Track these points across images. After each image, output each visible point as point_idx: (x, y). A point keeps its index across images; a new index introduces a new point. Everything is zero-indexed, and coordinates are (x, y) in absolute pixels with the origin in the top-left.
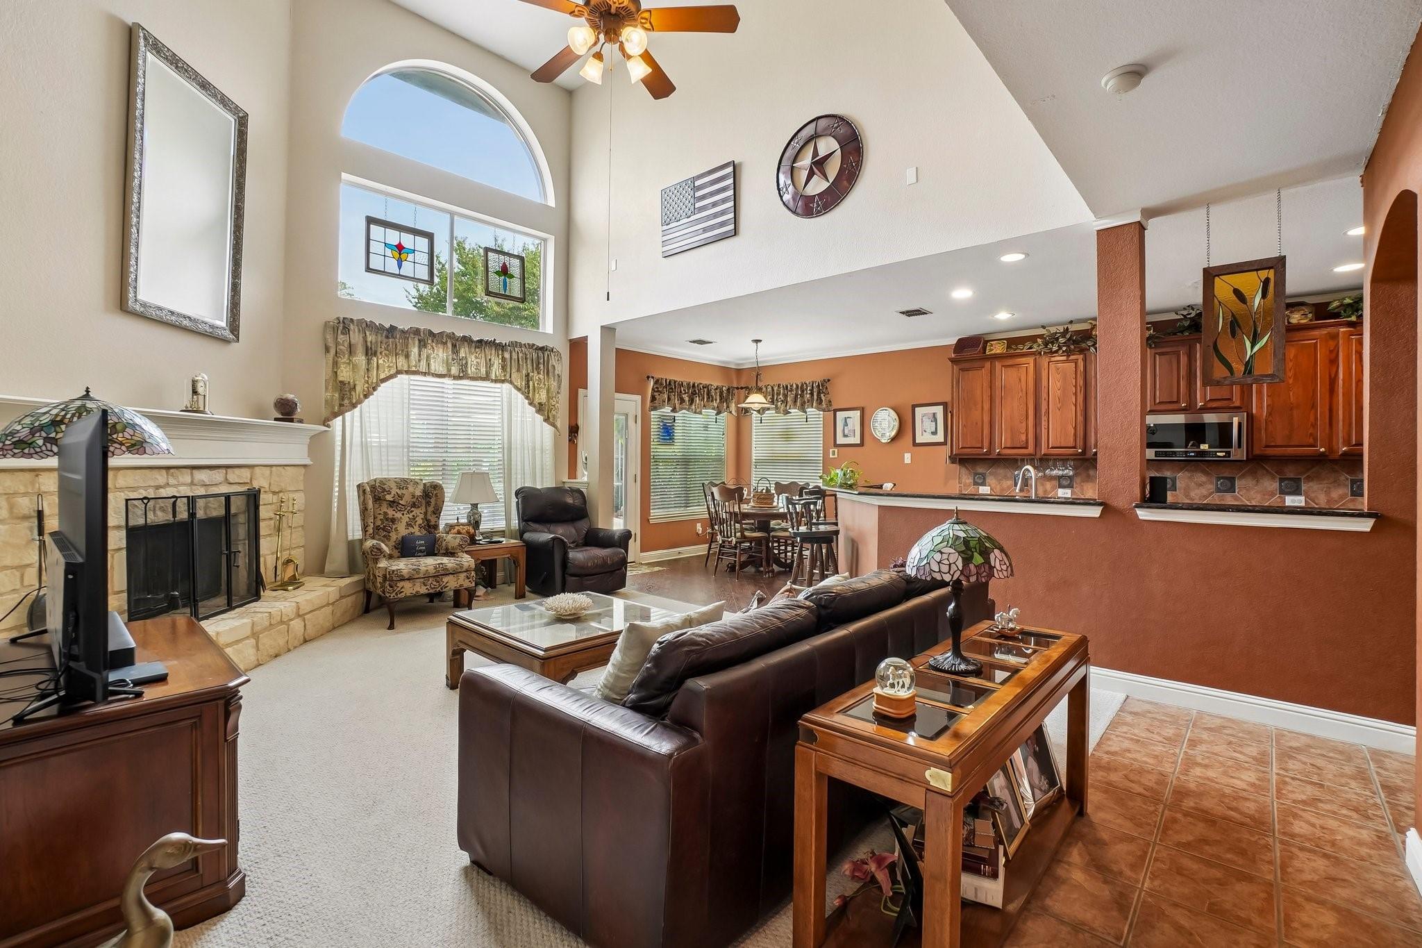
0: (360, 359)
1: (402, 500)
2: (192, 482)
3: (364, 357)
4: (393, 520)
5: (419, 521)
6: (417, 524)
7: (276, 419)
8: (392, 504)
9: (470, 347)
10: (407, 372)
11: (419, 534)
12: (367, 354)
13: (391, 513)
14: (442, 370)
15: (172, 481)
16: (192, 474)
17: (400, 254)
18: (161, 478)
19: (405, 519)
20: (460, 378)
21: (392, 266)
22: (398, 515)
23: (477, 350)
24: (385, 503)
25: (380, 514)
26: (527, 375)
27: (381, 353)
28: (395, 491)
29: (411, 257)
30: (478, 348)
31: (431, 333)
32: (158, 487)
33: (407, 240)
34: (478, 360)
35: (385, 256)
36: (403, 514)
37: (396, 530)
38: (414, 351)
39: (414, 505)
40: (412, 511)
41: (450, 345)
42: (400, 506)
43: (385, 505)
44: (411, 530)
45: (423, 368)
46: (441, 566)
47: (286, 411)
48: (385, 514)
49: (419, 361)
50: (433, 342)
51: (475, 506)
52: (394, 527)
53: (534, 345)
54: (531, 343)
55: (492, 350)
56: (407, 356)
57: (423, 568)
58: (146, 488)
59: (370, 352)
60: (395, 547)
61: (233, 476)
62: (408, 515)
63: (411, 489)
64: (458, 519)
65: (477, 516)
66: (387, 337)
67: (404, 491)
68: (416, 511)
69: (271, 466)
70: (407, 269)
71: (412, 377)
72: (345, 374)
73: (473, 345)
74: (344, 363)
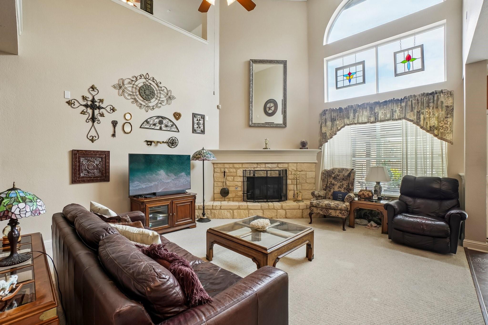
0: (329, 123)
1: (338, 177)
2: (265, 167)
3: (330, 123)
4: (333, 185)
5: (345, 186)
6: (343, 187)
7: (300, 148)
8: (334, 178)
9: (380, 106)
10: (348, 125)
11: (343, 192)
12: (331, 121)
13: (333, 181)
14: (366, 120)
15: (258, 166)
16: (265, 165)
17: (350, 77)
18: (255, 166)
19: (339, 185)
20: (375, 122)
21: (347, 83)
22: (336, 183)
23: (384, 106)
24: (332, 177)
25: (329, 181)
26: (418, 112)
27: (338, 119)
28: (337, 173)
29: (355, 76)
30: (385, 105)
31: (358, 106)
32: (254, 168)
33: (353, 70)
34: (385, 111)
35: (343, 80)
36: (338, 183)
37: (334, 188)
38: (352, 115)
39: (343, 179)
40: (342, 182)
41: (368, 108)
42: (337, 179)
43: (332, 178)
44: (340, 189)
45: (356, 122)
46: (328, 205)
47: (303, 145)
48: (331, 181)
49: (354, 119)
50: (360, 109)
51: (378, 183)
52: (333, 187)
53: (424, 93)
54: (422, 93)
55: (393, 104)
56: (348, 118)
57: (321, 204)
58: (251, 168)
59: (333, 120)
60: (332, 195)
61: (280, 166)
62: (340, 183)
63: (344, 172)
64: (366, 188)
65: (377, 188)
66: (340, 112)
67: (340, 174)
68: (344, 182)
69: (297, 163)
70: (353, 81)
71: (352, 126)
72: (324, 130)
73: (382, 104)
74: (324, 126)
